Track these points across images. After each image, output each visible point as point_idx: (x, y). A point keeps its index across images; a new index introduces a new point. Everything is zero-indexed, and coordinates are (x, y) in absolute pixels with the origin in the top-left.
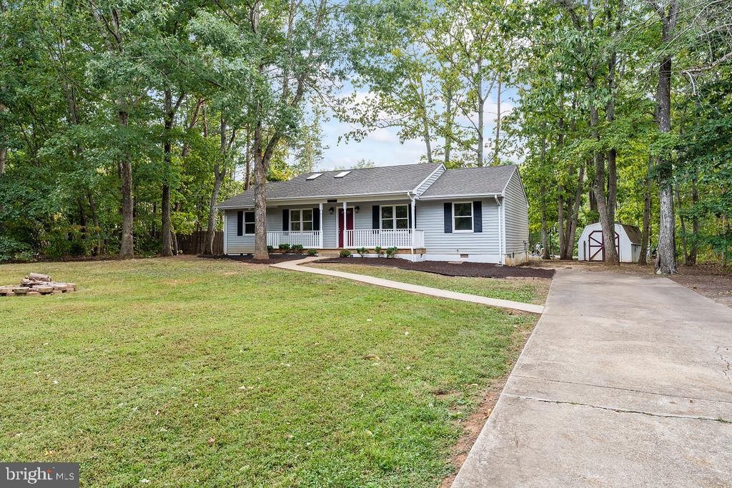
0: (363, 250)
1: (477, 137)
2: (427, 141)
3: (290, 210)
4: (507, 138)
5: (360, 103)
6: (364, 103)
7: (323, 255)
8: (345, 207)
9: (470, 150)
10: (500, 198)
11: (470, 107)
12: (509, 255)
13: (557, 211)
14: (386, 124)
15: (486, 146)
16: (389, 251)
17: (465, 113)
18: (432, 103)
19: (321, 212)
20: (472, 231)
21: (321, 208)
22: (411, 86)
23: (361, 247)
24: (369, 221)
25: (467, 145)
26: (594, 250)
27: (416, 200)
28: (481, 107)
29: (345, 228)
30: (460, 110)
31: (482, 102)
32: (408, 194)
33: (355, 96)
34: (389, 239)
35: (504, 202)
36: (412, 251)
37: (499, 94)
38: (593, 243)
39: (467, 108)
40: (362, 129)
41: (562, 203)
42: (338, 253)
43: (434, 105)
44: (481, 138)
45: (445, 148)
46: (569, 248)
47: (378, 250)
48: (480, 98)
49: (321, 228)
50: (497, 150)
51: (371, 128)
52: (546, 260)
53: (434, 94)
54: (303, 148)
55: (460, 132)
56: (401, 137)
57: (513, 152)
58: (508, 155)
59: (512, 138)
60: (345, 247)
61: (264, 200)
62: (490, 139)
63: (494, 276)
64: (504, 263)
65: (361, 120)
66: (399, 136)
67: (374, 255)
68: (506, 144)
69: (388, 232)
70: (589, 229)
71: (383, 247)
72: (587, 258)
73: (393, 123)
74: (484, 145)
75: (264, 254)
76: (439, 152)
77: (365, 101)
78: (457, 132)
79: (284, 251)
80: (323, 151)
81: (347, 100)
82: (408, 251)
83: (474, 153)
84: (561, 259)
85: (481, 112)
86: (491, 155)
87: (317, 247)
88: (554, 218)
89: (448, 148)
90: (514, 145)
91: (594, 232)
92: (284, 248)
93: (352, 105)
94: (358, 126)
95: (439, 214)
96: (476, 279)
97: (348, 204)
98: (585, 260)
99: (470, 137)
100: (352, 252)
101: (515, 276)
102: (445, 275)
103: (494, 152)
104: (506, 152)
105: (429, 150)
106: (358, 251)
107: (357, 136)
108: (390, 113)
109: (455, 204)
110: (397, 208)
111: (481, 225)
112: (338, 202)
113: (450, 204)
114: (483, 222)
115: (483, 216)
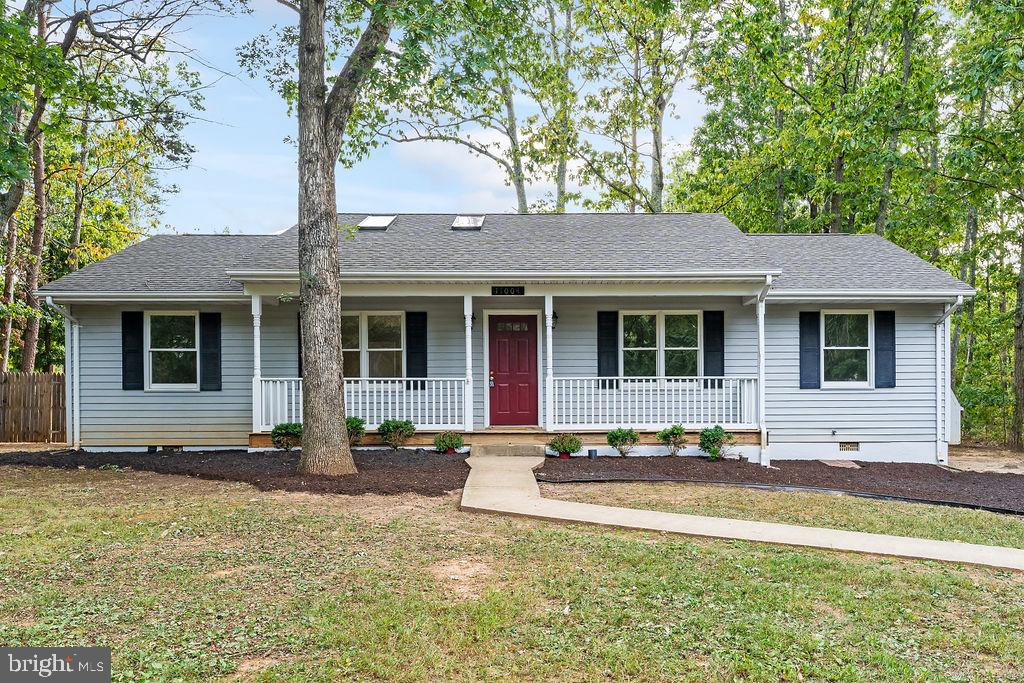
0: (626, 435)
16: (710, 439)
21: (469, 312)
23: (605, 427)
24: (588, 352)
32: (769, 279)
36: (764, 436)
42: (540, 445)
47: (671, 437)
49: (469, 372)
60: (551, 425)
64: (948, 463)
71: (687, 427)
82: (745, 436)
87: (456, 428)
100: (584, 440)
109: (826, 316)
110: (669, 320)
111: (894, 369)
112: (528, 293)
113: (817, 315)
114: (897, 362)
115: (897, 349)
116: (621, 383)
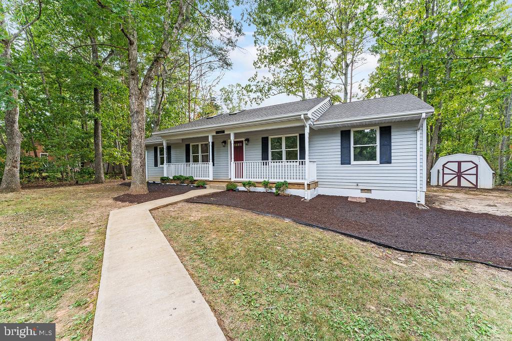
0: (250, 184)
3: (191, 144)
5: (260, 81)
6: (262, 81)
8: (232, 139)
16: (279, 186)
19: (210, 144)
20: (377, 162)
21: (210, 141)
23: (247, 180)
24: (258, 152)
26: (448, 177)
27: (310, 126)
29: (233, 160)
32: (302, 117)
34: (278, 171)
36: (306, 186)
42: (224, 185)
47: (266, 184)
49: (211, 160)
60: (233, 179)
64: (423, 202)
67: (261, 189)
69: (277, 164)
70: (443, 160)
72: (441, 183)
73: (281, 92)
75: (140, 189)
77: (263, 79)
79: (178, 182)
81: (252, 79)
87: (207, 179)
91: (448, 162)
92: (177, 179)
93: (255, 83)
94: (259, 94)
95: (334, 144)
97: (236, 135)
98: (439, 185)
100: (238, 184)
106: (244, 184)
107: (257, 101)
109: (354, 132)
110: (287, 138)
111: (391, 154)
112: (226, 133)
113: (349, 131)
114: (392, 151)
115: (392, 144)
116: (270, 163)
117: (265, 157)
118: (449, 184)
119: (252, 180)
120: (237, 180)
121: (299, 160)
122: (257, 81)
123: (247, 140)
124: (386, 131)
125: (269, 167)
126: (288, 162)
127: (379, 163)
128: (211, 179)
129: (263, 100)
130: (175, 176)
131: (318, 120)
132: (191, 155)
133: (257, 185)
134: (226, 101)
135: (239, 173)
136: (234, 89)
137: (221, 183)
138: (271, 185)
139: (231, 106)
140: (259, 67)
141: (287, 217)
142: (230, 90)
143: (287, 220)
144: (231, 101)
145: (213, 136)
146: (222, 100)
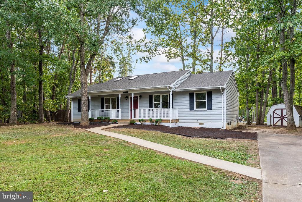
0: (142, 120)
1: (210, 58)
2: (183, 61)
3: (105, 98)
4: (227, 57)
5: (148, 42)
7: (120, 123)
8: (133, 96)
9: (206, 65)
10: (223, 89)
11: (206, 41)
12: (228, 124)
13: (255, 98)
14: (161, 53)
15: (215, 62)
16: (157, 121)
17: (204, 44)
18: (185, 39)
19: (120, 99)
20: (206, 109)
21: (120, 97)
22: (174, 30)
23: (141, 119)
24: (147, 104)
25: (204, 62)
26: (276, 120)
27: (173, 91)
28: (212, 41)
29: (133, 107)
30: (201, 43)
31: (213, 38)
32: (168, 87)
33: (145, 38)
34: (158, 114)
35: (225, 91)
36: (170, 121)
37: (222, 35)
38: (276, 115)
39: (204, 42)
40: (149, 56)
41: (258, 93)
42: (129, 122)
43: (186, 40)
44: (212, 58)
45: (192, 64)
46: (262, 119)
47: (151, 120)
48: (212, 36)
49: (120, 108)
50: (221, 64)
51: (153, 55)
52: (249, 125)
53: (186, 33)
54: (123, 68)
55: (201, 55)
56: (167, 58)
57: (230, 66)
58: (227, 67)
59: (229, 58)
60: (133, 118)
61: (86, 92)
62: (217, 58)
63: (219, 137)
64: (225, 128)
65: (148, 51)
66: (166, 57)
67: (148, 123)
68: (226, 60)
69: (157, 110)
70: (273, 108)
71: (153, 119)
72: (272, 124)
73: (165, 52)
74: (214, 61)
75: (87, 123)
76: (189, 67)
77: (151, 41)
78: (199, 55)
79: (100, 121)
80: (133, 69)
81: (141, 41)
82: (168, 121)
83: (208, 66)
84: (257, 125)
85: (212, 44)
86: (218, 67)
87: (118, 119)
88: (252, 102)
89: (194, 64)
90: (231, 61)
91: (276, 109)
92: (100, 119)
93: (144, 43)
94: (147, 54)
95: (186, 100)
96: (207, 139)
97: (134, 94)
98: (271, 125)
99: (206, 58)
100: (136, 121)
101: (232, 138)
102: (188, 136)
103: (219, 65)
104: (226, 65)
105: (184, 66)
106: (140, 121)
107: (146, 59)
108: (163, 47)
109: (196, 93)
110: (163, 96)
111: (212, 105)
112: (129, 93)
113: (193, 93)
114: (212, 104)
115: (212, 100)
116: (153, 110)
117: (151, 106)
118: (277, 124)
119: (144, 119)
120: (135, 119)
121: (169, 108)
122: (145, 42)
123: (141, 96)
124: (210, 94)
125: (152, 112)
126: (163, 109)
127: (207, 110)
128: (120, 118)
129: (150, 58)
130: (99, 117)
131: (177, 88)
132: (105, 104)
133: (146, 121)
134: (116, 52)
135: (136, 115)
136: (124, 41)
137: (126, 121)
138: (153, 121)
139: (121, 56)
140: (147, 33)
141: (158, 130)
142: (120, 41)
143: (158, 132)
144: (121, 52)
145: (121, 94)
146: (113, 51)
